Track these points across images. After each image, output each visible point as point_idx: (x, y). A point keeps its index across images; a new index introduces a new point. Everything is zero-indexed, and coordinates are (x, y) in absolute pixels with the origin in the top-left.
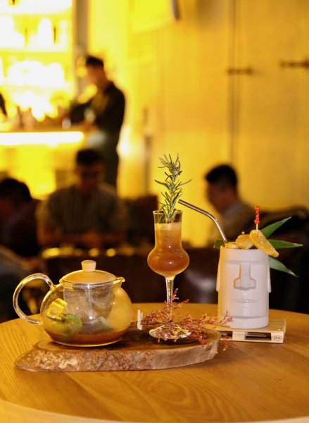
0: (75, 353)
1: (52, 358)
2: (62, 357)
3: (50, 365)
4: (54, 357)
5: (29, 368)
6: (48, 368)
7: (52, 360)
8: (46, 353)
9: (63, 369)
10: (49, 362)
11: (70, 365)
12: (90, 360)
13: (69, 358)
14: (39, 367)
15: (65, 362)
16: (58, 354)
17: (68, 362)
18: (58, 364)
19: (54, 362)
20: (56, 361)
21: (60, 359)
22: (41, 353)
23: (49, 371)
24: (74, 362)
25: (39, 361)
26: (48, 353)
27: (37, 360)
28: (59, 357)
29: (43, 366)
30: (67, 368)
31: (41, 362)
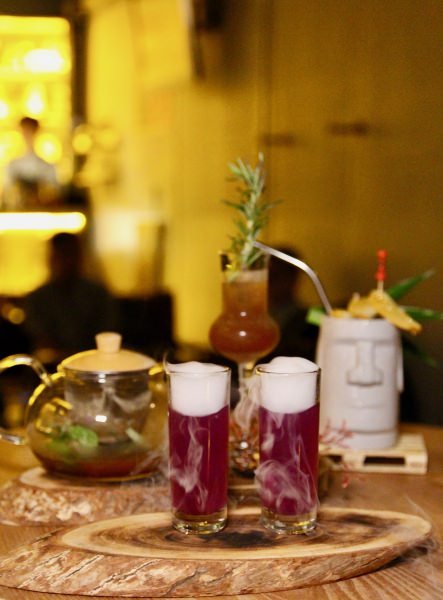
0: (86, 493)
1: (44, 500)
2: (62, 499)
3: (41, 513)
4: (50, 501)
5: (5, 519)
6: (38, 519)
7: (46, 505)
8: (34, 492)
9: (65, 522)
10: (39, 509)
11: (77, 514)
12: (113, 504)
13: (75, 502)
14: (22, 518)
15: (68, 508)
16: (56, 495)
17: (74, 509)
18: (56, 512)
19: (48, 509)
20: (53, 506)
21: (59, 504)
22: (25, 494)
23: (41, 525)
24: (84, 508)
25: (22, 507)
26: (38, 492)
27: (19, 505)
28: (57, 500)
29: (29, 516)
30: (72, 519)
31: (27, 509)
